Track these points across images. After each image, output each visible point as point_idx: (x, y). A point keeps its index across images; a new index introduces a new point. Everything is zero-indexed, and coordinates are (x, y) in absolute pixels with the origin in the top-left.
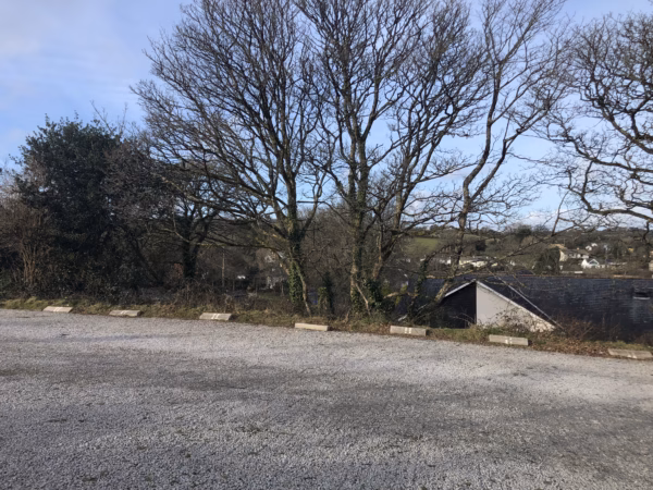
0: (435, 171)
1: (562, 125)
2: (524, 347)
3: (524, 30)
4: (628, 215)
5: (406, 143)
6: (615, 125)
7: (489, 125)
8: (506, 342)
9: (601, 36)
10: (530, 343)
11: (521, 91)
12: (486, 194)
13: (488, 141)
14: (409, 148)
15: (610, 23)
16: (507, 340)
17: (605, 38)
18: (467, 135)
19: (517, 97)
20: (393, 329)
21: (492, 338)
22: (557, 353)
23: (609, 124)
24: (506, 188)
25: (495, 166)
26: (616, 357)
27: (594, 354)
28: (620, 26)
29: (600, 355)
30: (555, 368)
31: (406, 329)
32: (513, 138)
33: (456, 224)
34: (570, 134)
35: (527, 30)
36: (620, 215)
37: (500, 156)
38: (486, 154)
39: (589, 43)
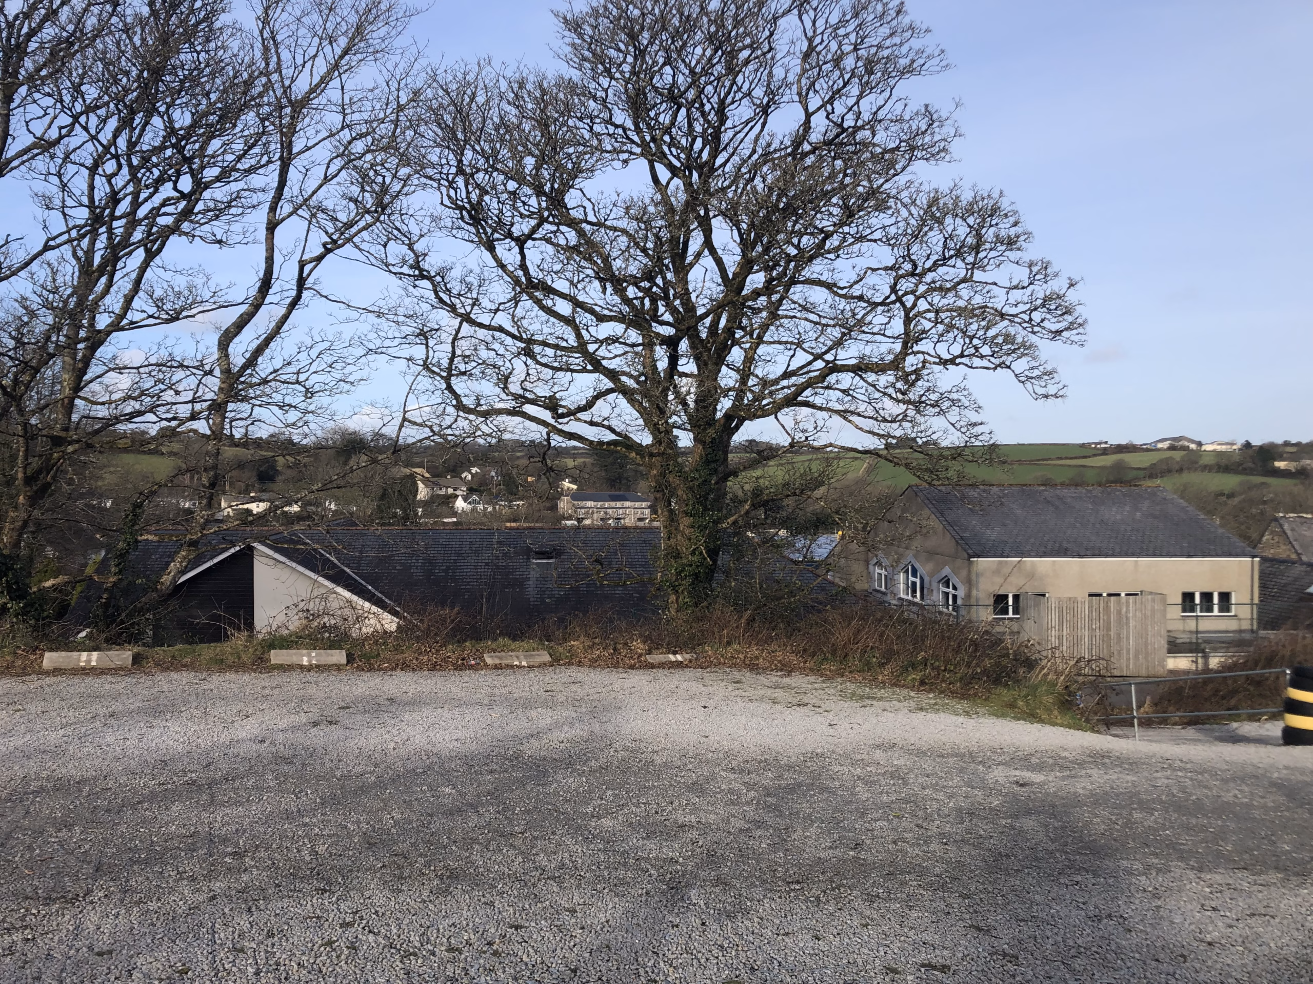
0: (152, 310)
1: (410, 247)
2: (339, 668)
3: (338, 51)
4: (517, 419)
5: (85, 243)
6: (495, 257)
7: (272, 227)
8: (305, 661)
9: (474, 95)
10: (350, 659)
11: (333, 169)
12: (264, 366)
13: (270, 260)
14: (90, 252)
15: (489, 75)
16: (306, 658)
17: (480, 99)
18: (220, 242)
19: (326, 180)
20: (50, 659)
21: (277, 656)
22: (399, 673)
23: (487, 255)
24: (303, 356)
25: (282, 311)
26: (496, 667)
27: (461, 666)
28: (504, 86)
29: (471, 667)
30: (391, 700)
31: (84, 655)
32: (319, 259)
33: (202, 426)
34: (425, 265)
35: (346, 52)
36: (504, 417)
37: (294, 293)
38: (266, 285)
39: (453, 102)
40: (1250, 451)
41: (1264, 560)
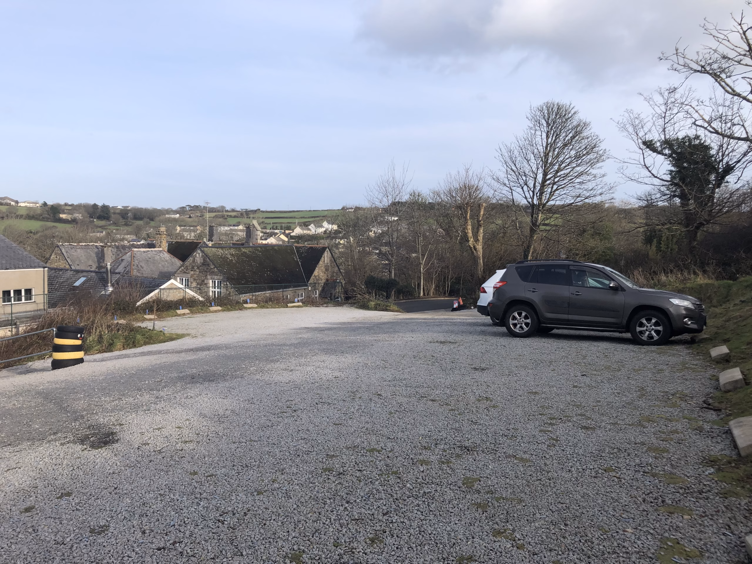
40: (46, 208)
41: (50, 269)
